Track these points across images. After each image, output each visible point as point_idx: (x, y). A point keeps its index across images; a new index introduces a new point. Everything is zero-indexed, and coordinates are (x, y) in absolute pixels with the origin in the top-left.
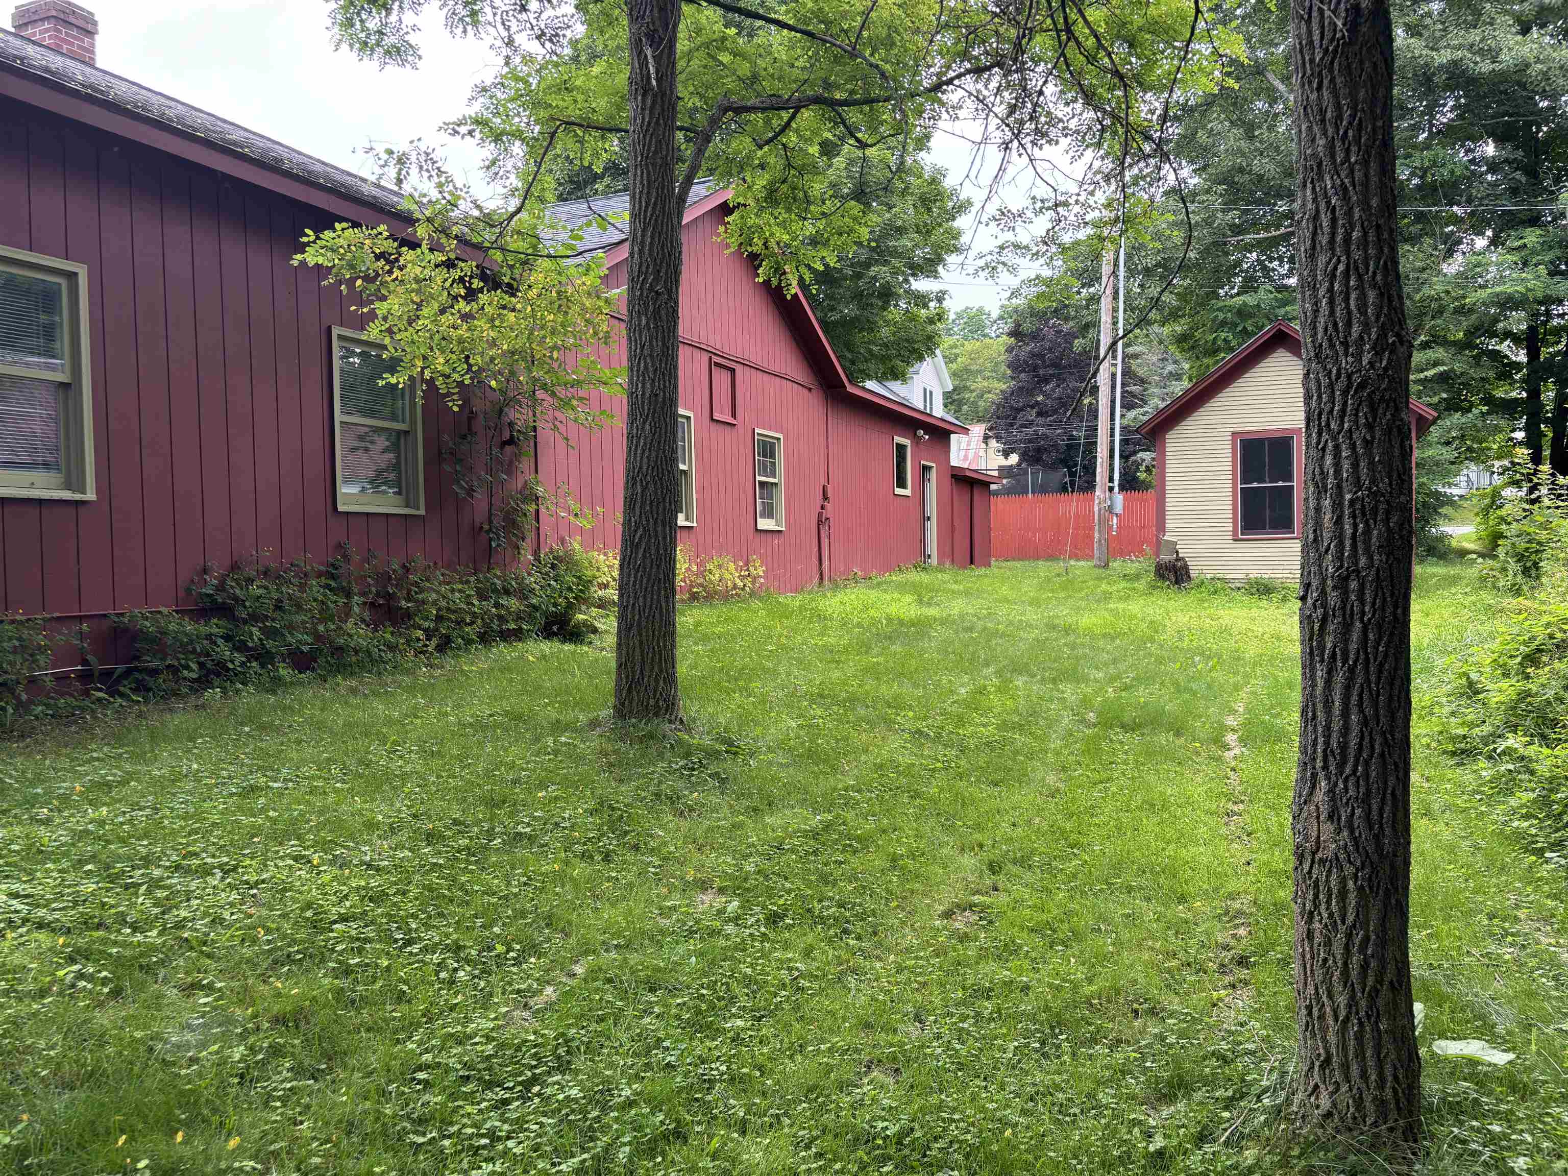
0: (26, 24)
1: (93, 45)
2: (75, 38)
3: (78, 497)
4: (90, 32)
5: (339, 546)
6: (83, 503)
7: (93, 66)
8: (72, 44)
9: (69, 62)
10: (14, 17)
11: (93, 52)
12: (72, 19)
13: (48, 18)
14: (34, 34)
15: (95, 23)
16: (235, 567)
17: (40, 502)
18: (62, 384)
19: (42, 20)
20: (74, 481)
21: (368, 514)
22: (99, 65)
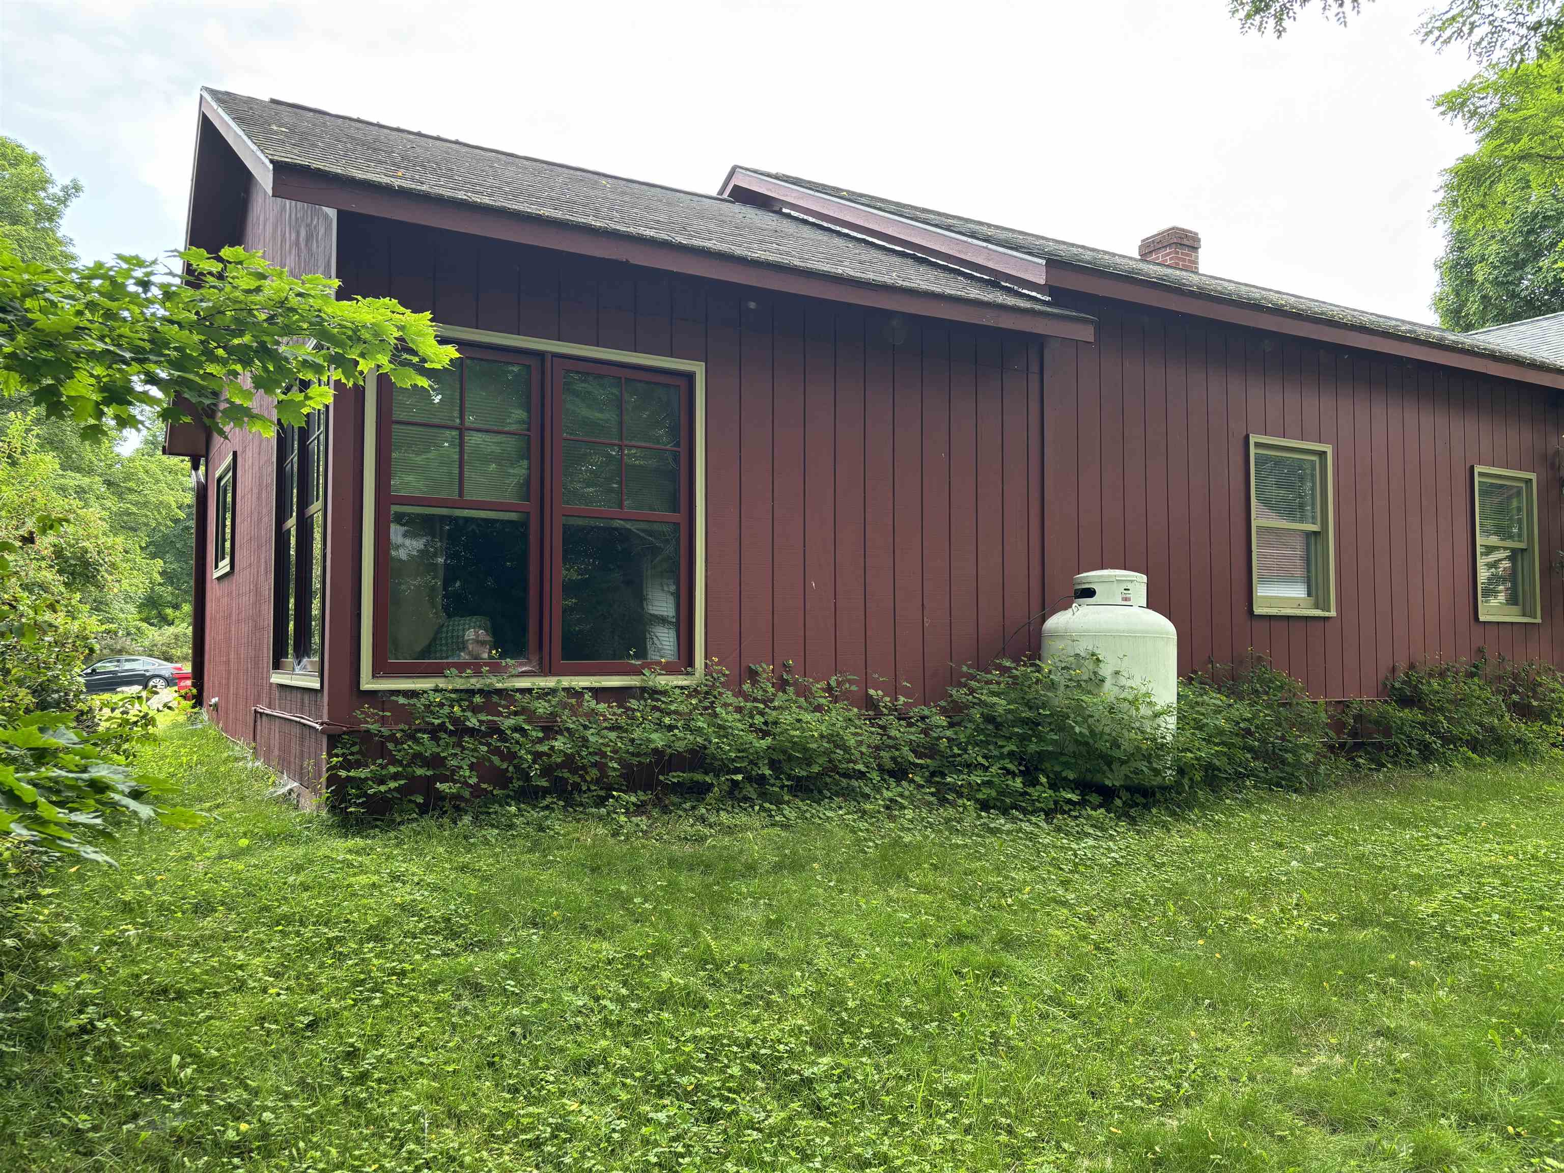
0: (1151, 252)
1: (1197, 257)
2: (1187, 255)
3: (1327, 614)
4: (1195, 249)
5: (1480, 651)
6: (1328, 618)
7: (1196, 273)
8: (1184, 260)
9: (1184, 273)
10: (1140, 247)
11: (1197, 263)
12: (1185, 242)
13: (1170, 245)
14: (1158, 258)
15: (1199, 240)
16: (1412, 666)
17: (1288, 618)
18: (1315, 533)
19: (1166, 247)
20: (1321, 602)
21: (1498, 623)
22: (1200, 272)
